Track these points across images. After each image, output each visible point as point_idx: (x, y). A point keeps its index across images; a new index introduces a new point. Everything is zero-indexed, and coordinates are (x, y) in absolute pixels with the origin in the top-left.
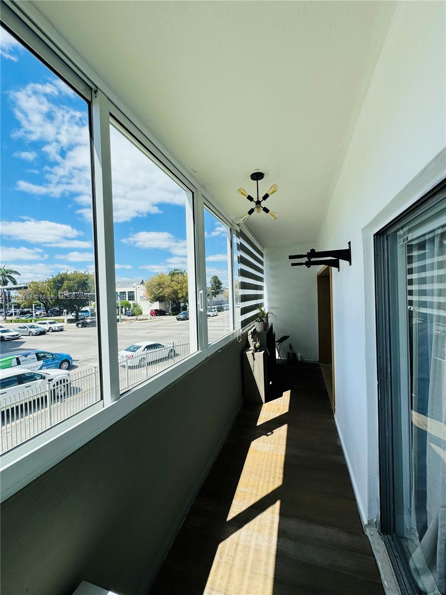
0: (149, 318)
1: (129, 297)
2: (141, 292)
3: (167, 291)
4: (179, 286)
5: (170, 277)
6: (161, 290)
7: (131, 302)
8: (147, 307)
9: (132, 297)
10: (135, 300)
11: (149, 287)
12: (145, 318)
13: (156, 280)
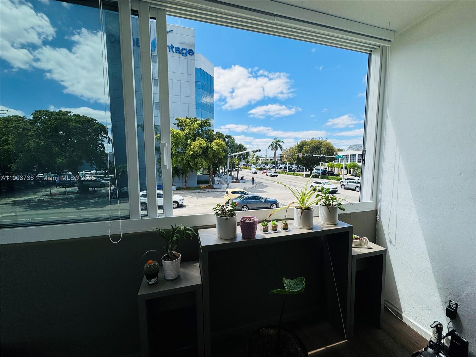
1: (358, 160)
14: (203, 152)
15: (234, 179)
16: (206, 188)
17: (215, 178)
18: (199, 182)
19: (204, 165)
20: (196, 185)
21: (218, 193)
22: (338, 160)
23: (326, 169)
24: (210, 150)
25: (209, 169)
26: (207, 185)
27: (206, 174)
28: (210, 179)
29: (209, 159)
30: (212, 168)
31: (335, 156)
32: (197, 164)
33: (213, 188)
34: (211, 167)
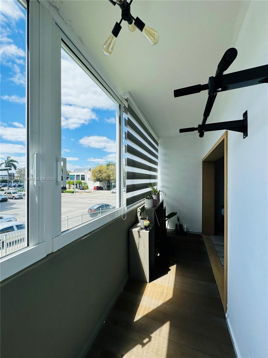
0: (92, 191)
1: (81, 178)
2: (88, 175)
3: (104, 175)
4: (112, 172)
5: (106, 167)
6: (100, 174)
7: (82, 181)
8: (92, 184)
9: (83, 178)
10: (85, 180)
11: (94, 172)
12: (90, 191)
13: (98, 169)
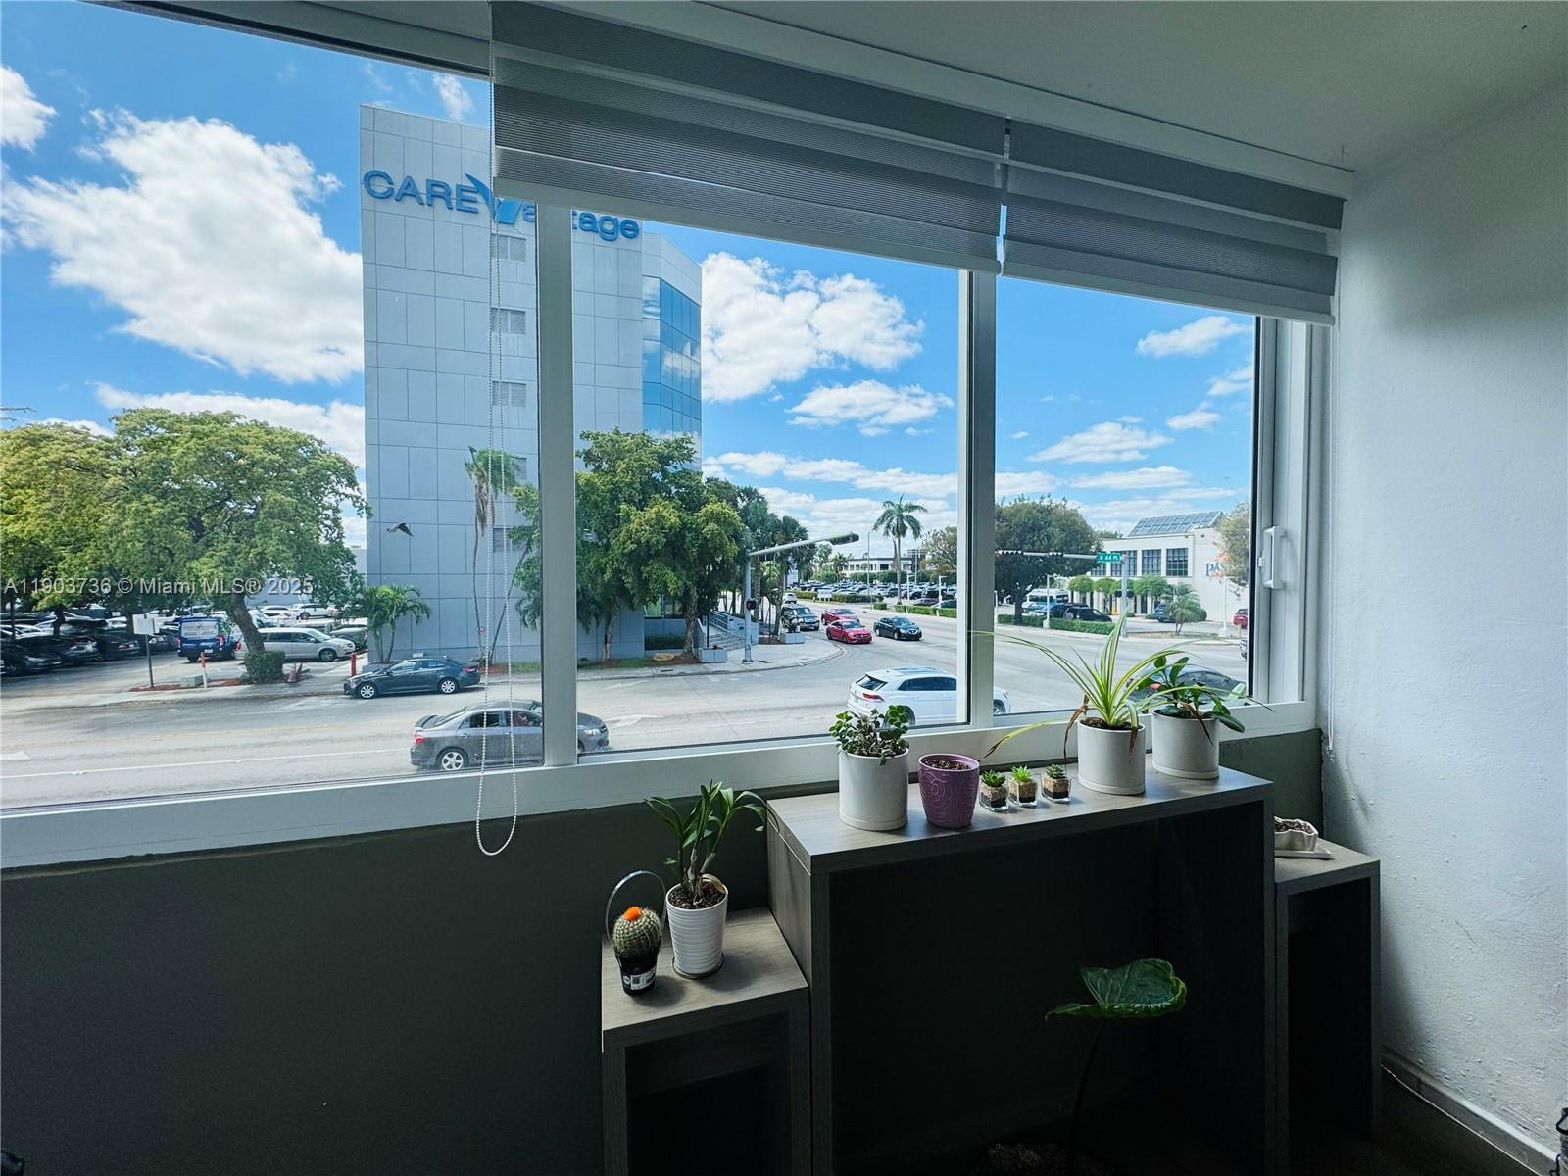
0: (1222, 632)
1: (1168, 566)
2: (1207, 552)
7: (1173, 581)
9: (1178, 564)
11: (1234, 533)
12: (1210, 631)
14: (666, 545)
15: (766, 630)
16: (675, 661)
17: (704, 629)
18: (652, 644)
19: (671, 587)
20: (639, 650)
21: (714, 679)
22: (1102, 569)
23: (1064, 596)
24: (689, 536)
25: (685, 598)
26: (679, 652)
27: (674, 617)
28: (686, 633)
29: (687, 565)
30: (695, 596)
31: (1094, 554)
32: (646, 582)
33: (697, 661)
34: (694, 592)
